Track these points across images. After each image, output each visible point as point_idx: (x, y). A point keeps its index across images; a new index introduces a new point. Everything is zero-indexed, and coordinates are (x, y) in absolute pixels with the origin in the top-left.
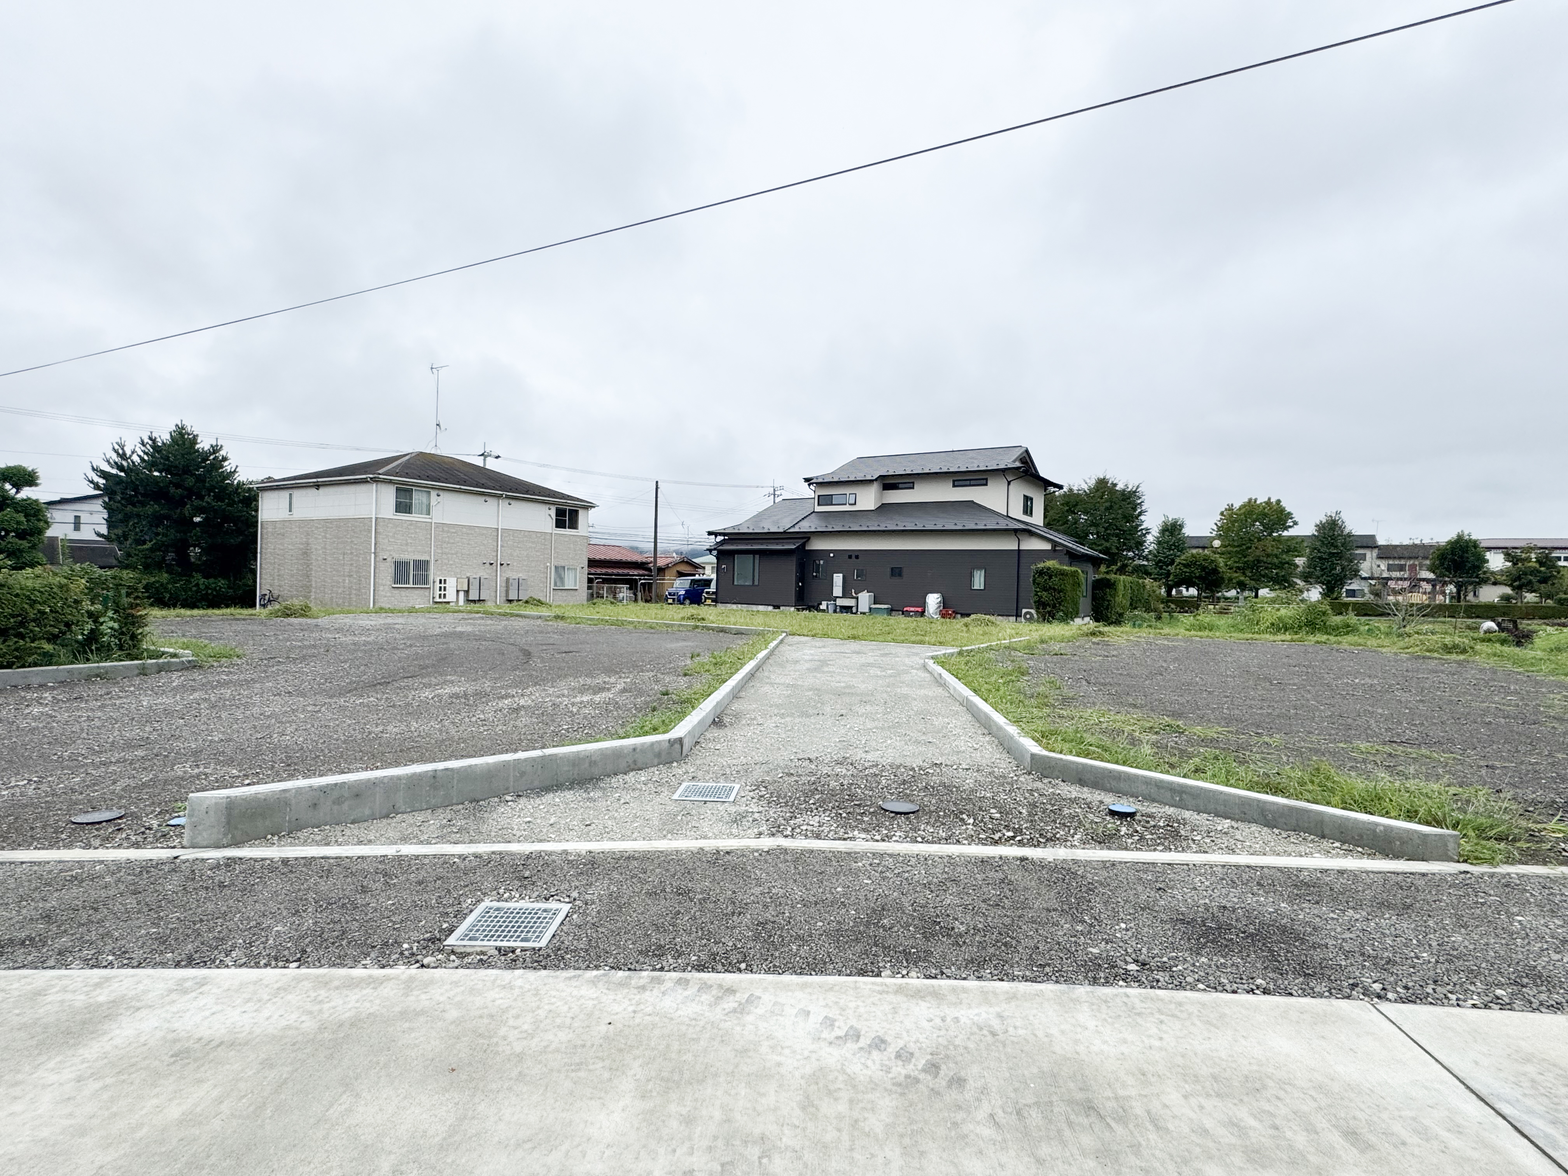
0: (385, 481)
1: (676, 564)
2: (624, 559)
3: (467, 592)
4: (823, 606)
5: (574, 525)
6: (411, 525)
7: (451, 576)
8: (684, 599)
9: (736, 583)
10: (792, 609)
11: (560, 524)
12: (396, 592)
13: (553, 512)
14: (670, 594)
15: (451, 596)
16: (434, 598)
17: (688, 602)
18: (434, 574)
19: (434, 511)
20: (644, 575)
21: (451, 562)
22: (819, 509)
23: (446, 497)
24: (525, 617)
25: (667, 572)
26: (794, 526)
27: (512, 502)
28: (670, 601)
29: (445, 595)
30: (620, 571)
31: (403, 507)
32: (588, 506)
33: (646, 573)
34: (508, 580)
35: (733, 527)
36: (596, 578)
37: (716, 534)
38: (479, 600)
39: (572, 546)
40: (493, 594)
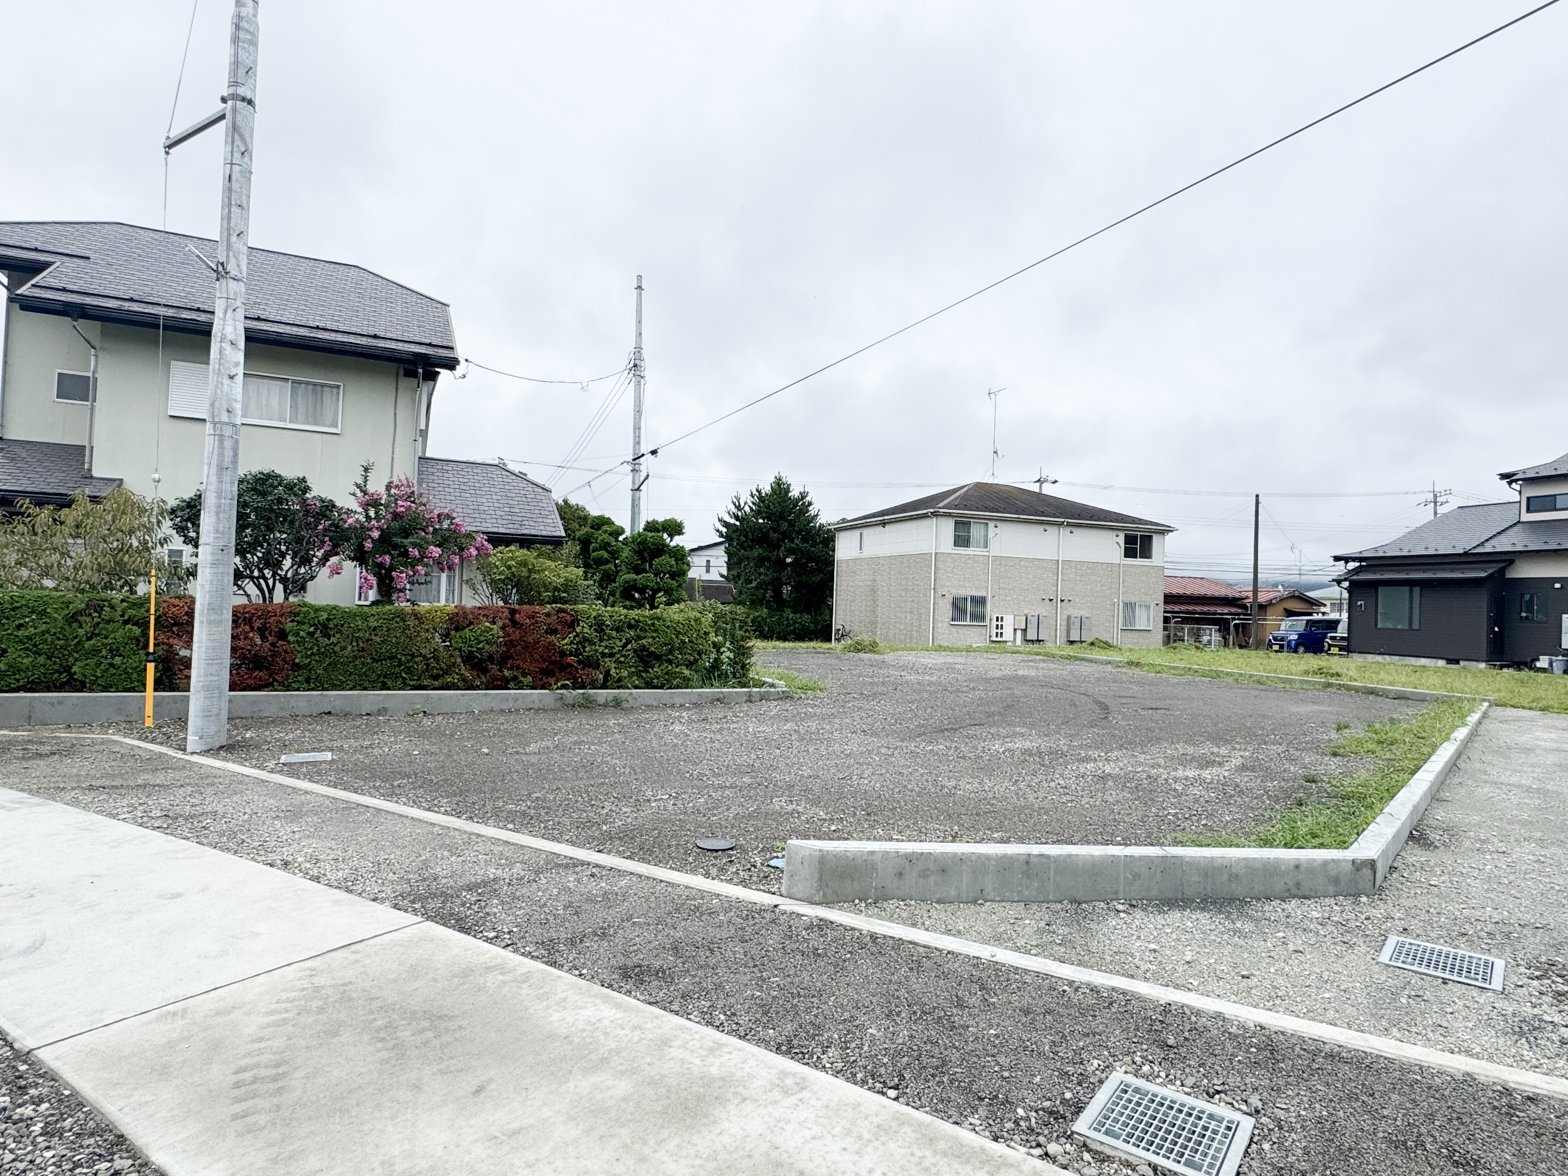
0: (946, 515)
1: (1282, 600)
2: (1209, 593)
3: (1025, 631)
4: (1543, 662)
5: (1146, 553)
6: (969, 559)
7: (1008, 613)
8: (1297, 646)
9: (1379, 626)
10: (1483, 665)
11: (1130, 553)
12: (954, 629)
13: (1121, 539)
14: (1275, 639)
15: (1008, 635)
16: (990, 636)
17: (1301, 649)
18: (991, 611)
19: (992, 543)
20: (1239, 614)
21: (1009, 598)
22: (1526, 517)
23: (1003, 527)
24: (1091, 661)
25: (1270, 610)
26: (1482, 544)
27: (1074, 530)
28: (1276, 647)
29: (1002, 633)
30: (1205, 609)
31: (962, 541)
32: (1165, 530)
33: (1239, 611)
34: (1069, 618)
35: (1376, 549)
36: (1174, 617)
37: (1347, 560)
38: (1039, 641)
39: (1144, 578)
40: (1053, 633)
